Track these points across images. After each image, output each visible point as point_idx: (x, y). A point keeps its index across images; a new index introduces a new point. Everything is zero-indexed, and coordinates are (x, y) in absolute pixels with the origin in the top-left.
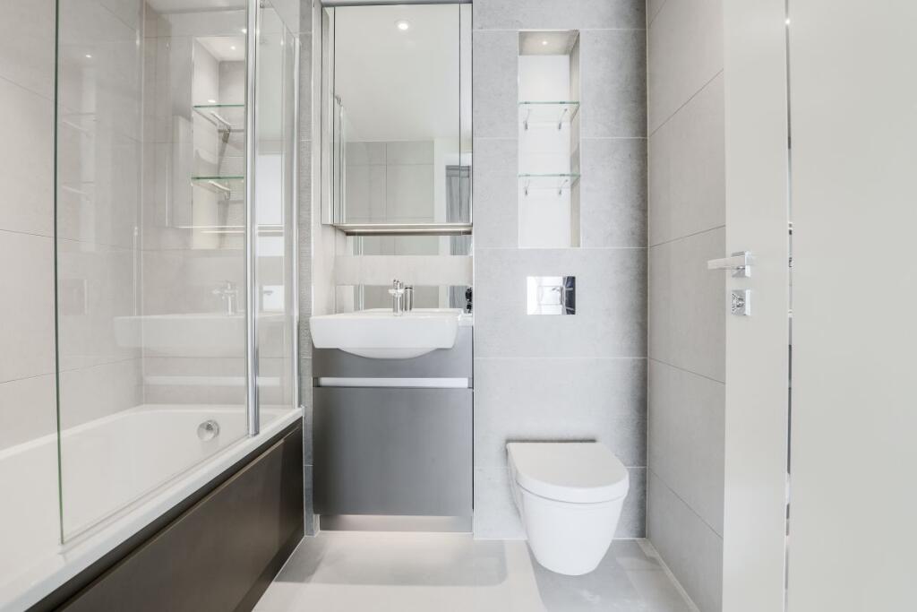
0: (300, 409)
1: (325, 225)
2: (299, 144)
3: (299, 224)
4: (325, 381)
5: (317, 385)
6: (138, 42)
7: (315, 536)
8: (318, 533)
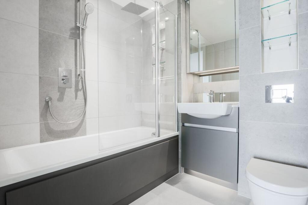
0: (178, 132)
1: (188, 74)
2: (177, 49)
3: (178, 74)
4: (186, 124)
5: (183, 125)
6: (142, 31)
7: (182, 174)
8: (183, 173)
